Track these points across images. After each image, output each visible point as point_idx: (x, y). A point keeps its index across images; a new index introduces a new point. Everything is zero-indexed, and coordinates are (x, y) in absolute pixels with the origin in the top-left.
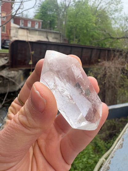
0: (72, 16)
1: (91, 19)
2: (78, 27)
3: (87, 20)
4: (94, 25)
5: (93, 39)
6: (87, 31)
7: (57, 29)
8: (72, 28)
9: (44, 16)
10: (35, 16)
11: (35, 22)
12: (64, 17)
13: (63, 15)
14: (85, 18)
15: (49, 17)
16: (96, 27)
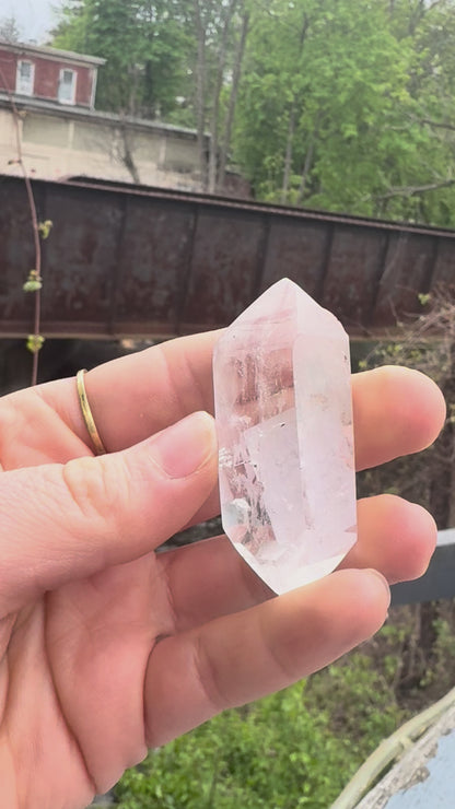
0: (273, 39)
1: (387, 61)
2: (312, 105)
3: (362, 65)
4: (404, 95)
5: (396, 181)
6: (363, 128)
7: (187, 113)
8: (270, 109)
9: (112, 31)
10: (61, 31)
11: (57, 65)
12: (228, 46)
13: (225, 32)
14: (349, 55)
15: (142, 43)
16: (413, 109)
